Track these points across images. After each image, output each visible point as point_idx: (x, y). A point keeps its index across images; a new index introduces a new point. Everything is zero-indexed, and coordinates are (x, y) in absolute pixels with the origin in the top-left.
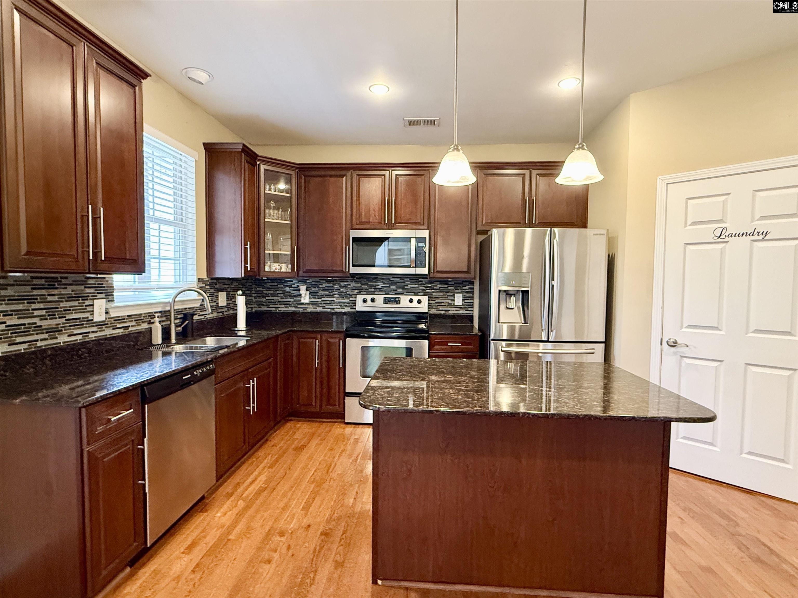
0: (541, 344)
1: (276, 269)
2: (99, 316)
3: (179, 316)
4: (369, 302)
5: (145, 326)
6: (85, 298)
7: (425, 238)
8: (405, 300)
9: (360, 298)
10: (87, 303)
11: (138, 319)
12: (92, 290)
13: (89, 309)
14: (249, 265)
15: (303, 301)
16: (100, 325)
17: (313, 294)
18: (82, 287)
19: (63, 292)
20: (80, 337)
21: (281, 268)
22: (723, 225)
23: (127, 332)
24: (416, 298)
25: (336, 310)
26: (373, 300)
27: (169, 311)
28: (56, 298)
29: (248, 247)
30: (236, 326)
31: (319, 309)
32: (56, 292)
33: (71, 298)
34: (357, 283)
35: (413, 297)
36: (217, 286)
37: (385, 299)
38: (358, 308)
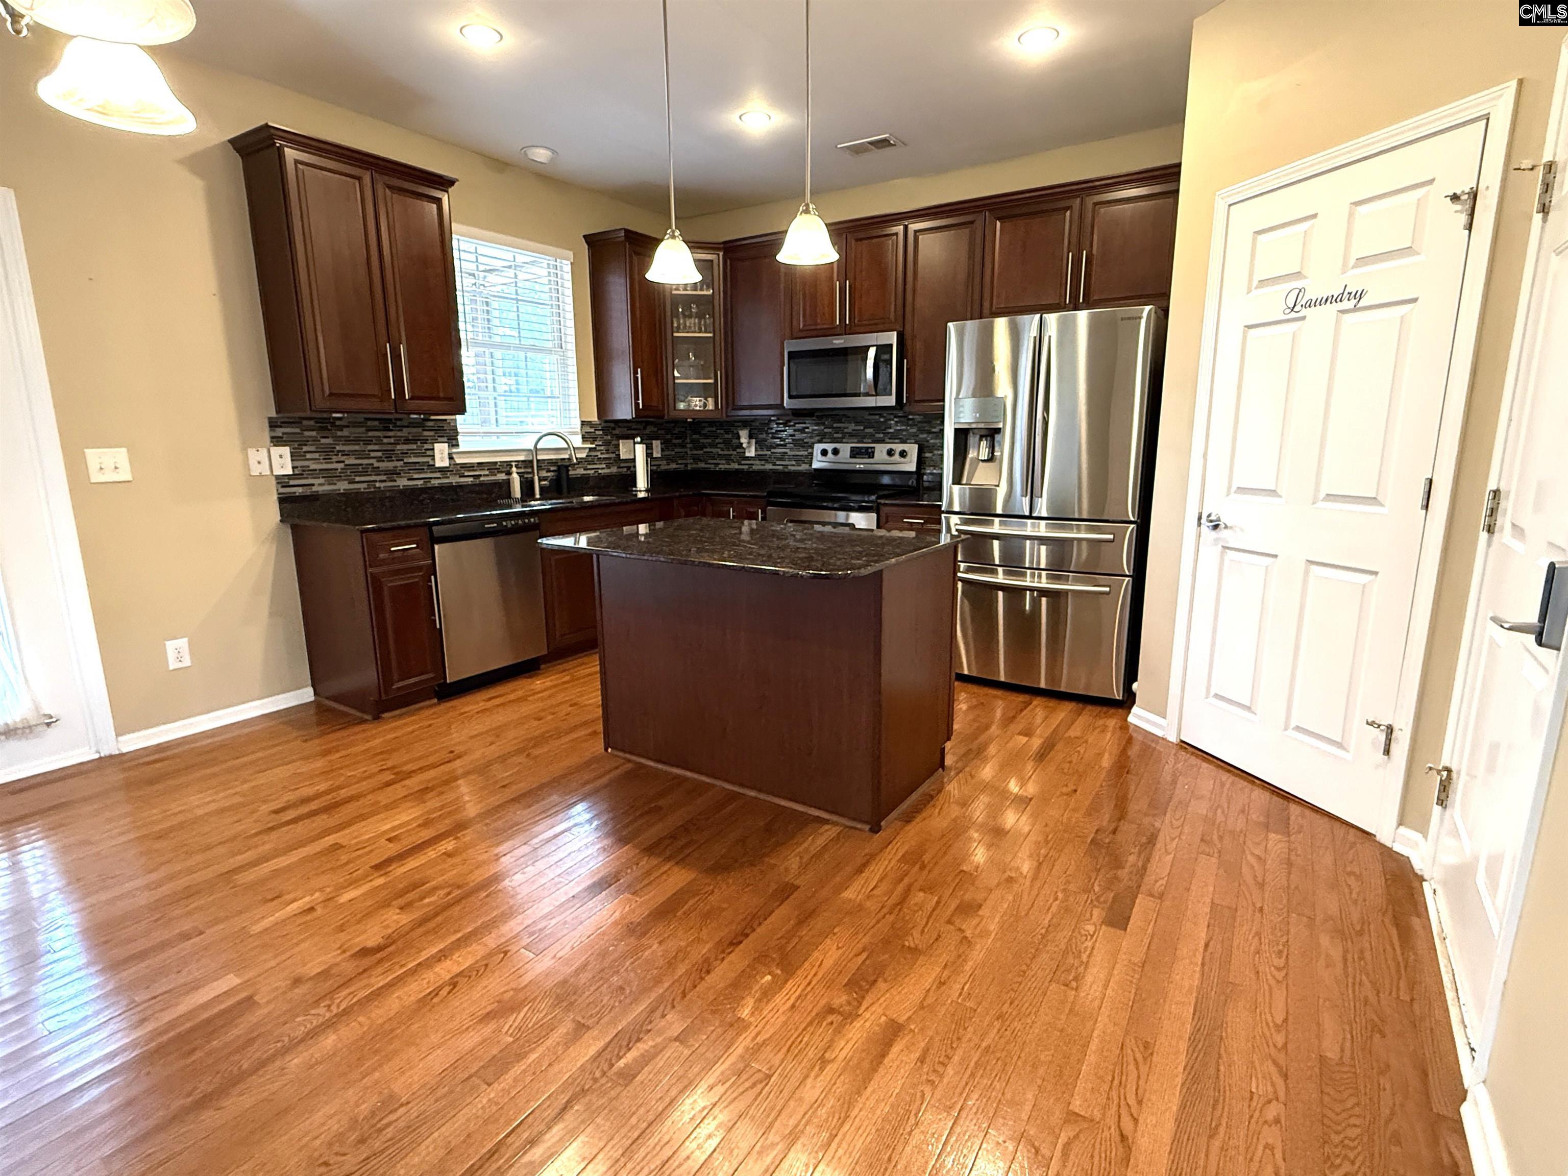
0: (1024, 521)
1: (696, 406)
2: (441, 461)
3: (552, 468)
4: (830, 454)
5: (502, 476)
6: (425, 441)
7: (891, 345)
8: (881, 450)
9: (818, 447)
10: (427, 446)
11: (493, 467)
12: (432, 433)
13: (429, 453)
14: (640, 402)
15: (747, 454)
16: (442, 470)
17: (760, 444)
18: (420, 430)
19: (399, 434)
20: (421, 482)
21: (705, 405)
22: (1299, 284)
23: (477, 482)
24: (898, 447)
25: (790, 467)
26: (836, 452)
27: (531, 462)
28: (392, 440)
29: (639, 375)
30: (635, 486)
31: (769, 467)
32: (391, 434)
33: (407, 441)
34: (817, 425)
35: (893, 446)
36: (617, 432)
37: (852, 449)
38: (816, 465)
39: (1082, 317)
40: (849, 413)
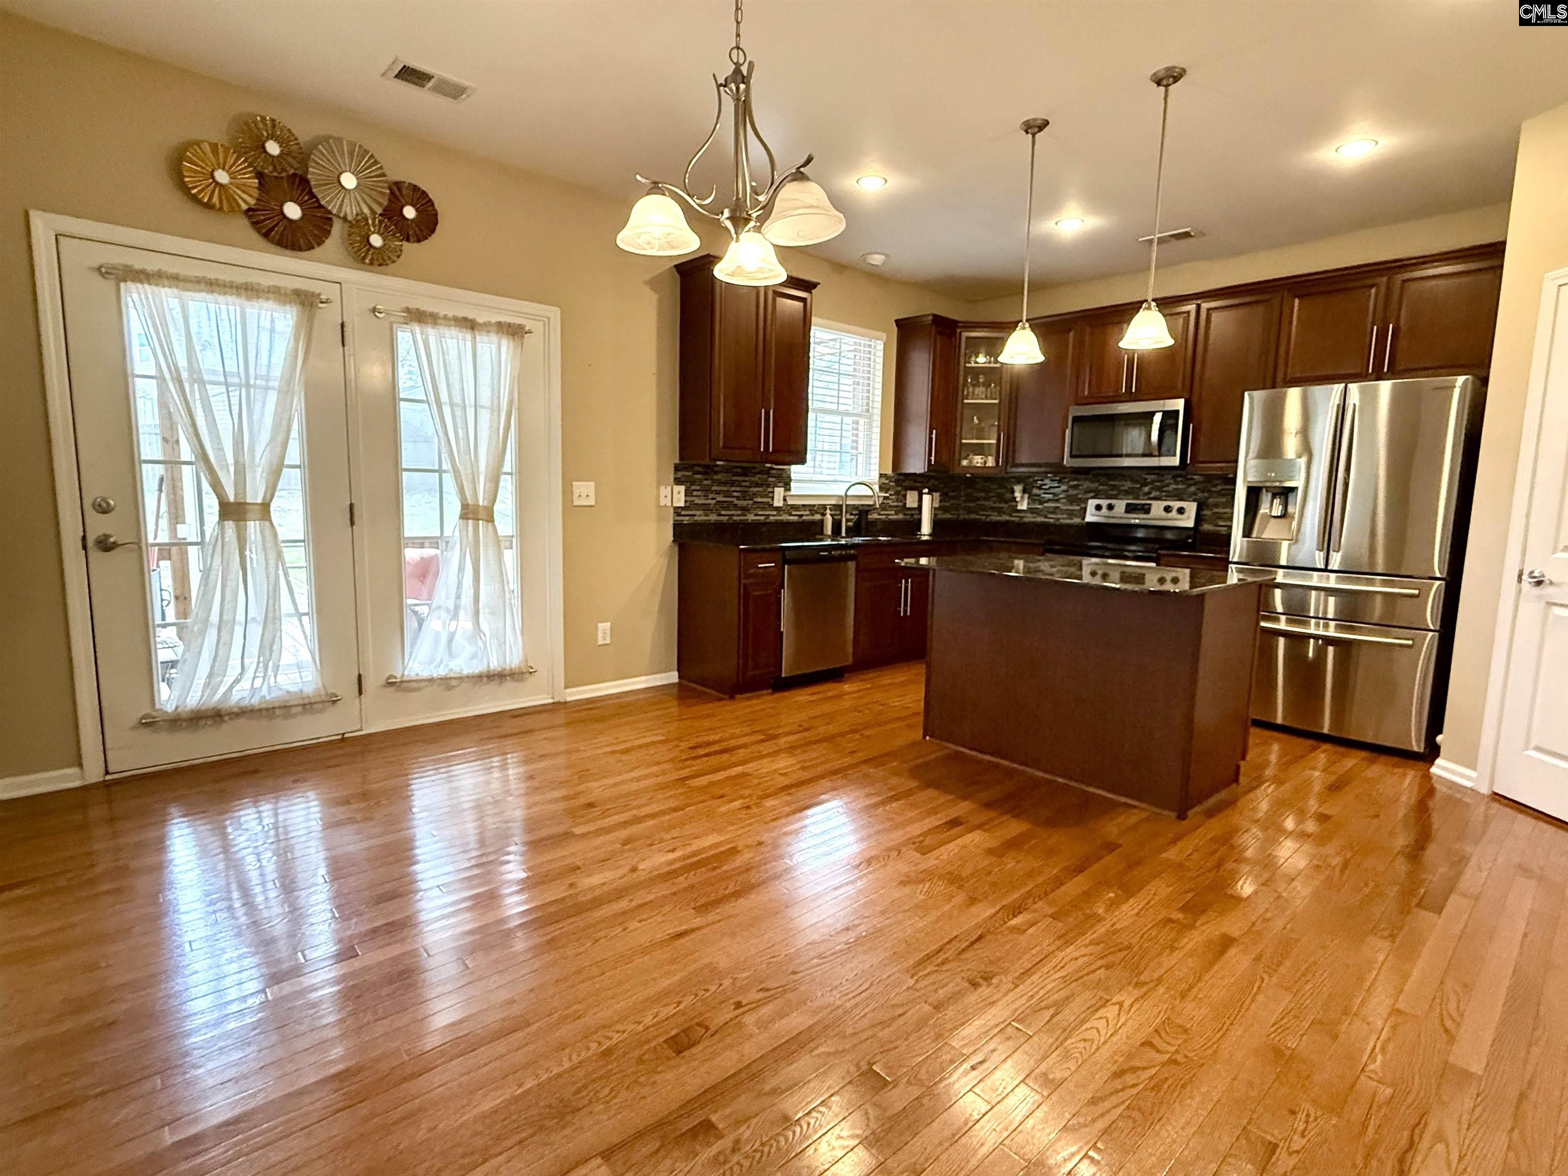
0: (1315, 574)
1: (978, 463)
2: (778, 502)
3: (855, 512)
4: (1104, 510)
5: (818, 517)
6: (768, 486)
7: (1177, 412)
8: (1157, 508)
9: (1092, 503)
10: (770, 490)
11: (812, 509)
12: (774, 479)
13: (771, 495)
14: (933, 458)
15: (1019, 507)
16: (778, 509)
17: (1033, 499)
18: (766, 476)
19: (753, 479)
20: (763, 518)
21: (985, 462)
23: (801, 520)
24: (1176, 505)
25: (1061, 521)
26: (1110, 507)
27: (841, 506)
28: (747, 484)
29: (934, 436)
30: (919, 529)
31: (1040, 519)
32: (747, 479)
33: (757, 485)
34: (1093, 482)
35: (1170, 503)
36: (906, 484)
37: (1128, 505)
38: (1089, 518)
39: (1385, 388)
40: (1125, 472)
